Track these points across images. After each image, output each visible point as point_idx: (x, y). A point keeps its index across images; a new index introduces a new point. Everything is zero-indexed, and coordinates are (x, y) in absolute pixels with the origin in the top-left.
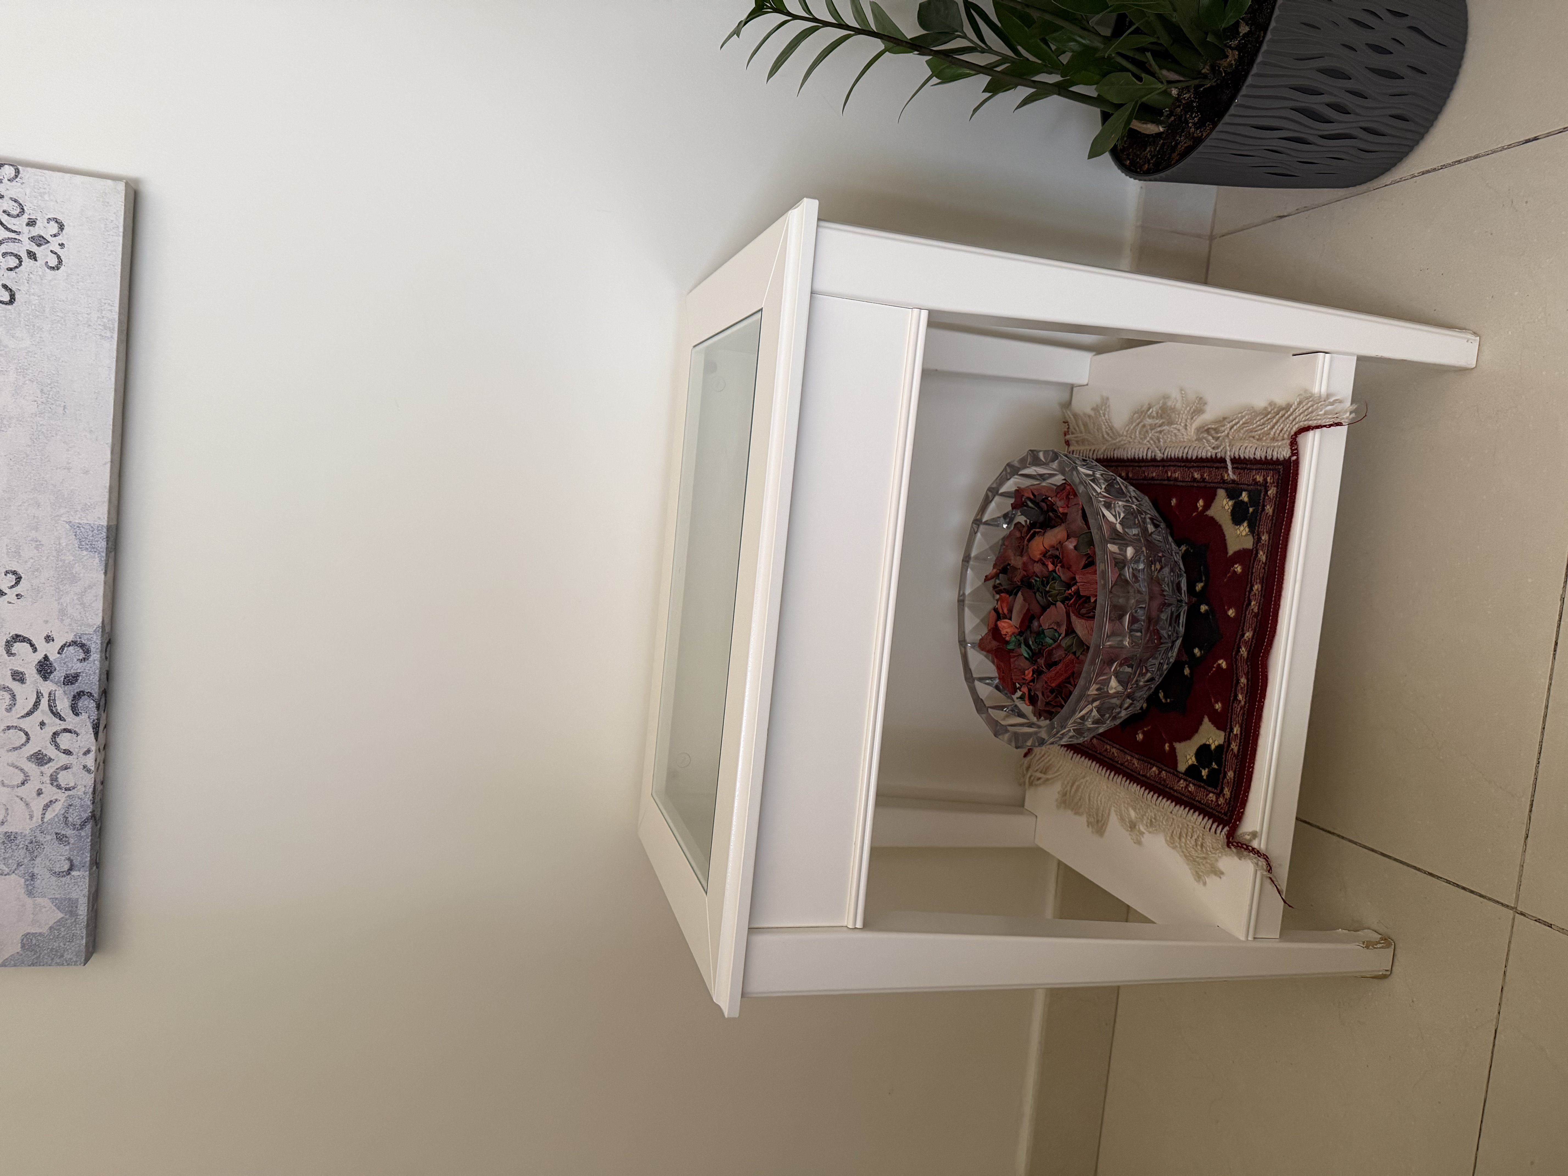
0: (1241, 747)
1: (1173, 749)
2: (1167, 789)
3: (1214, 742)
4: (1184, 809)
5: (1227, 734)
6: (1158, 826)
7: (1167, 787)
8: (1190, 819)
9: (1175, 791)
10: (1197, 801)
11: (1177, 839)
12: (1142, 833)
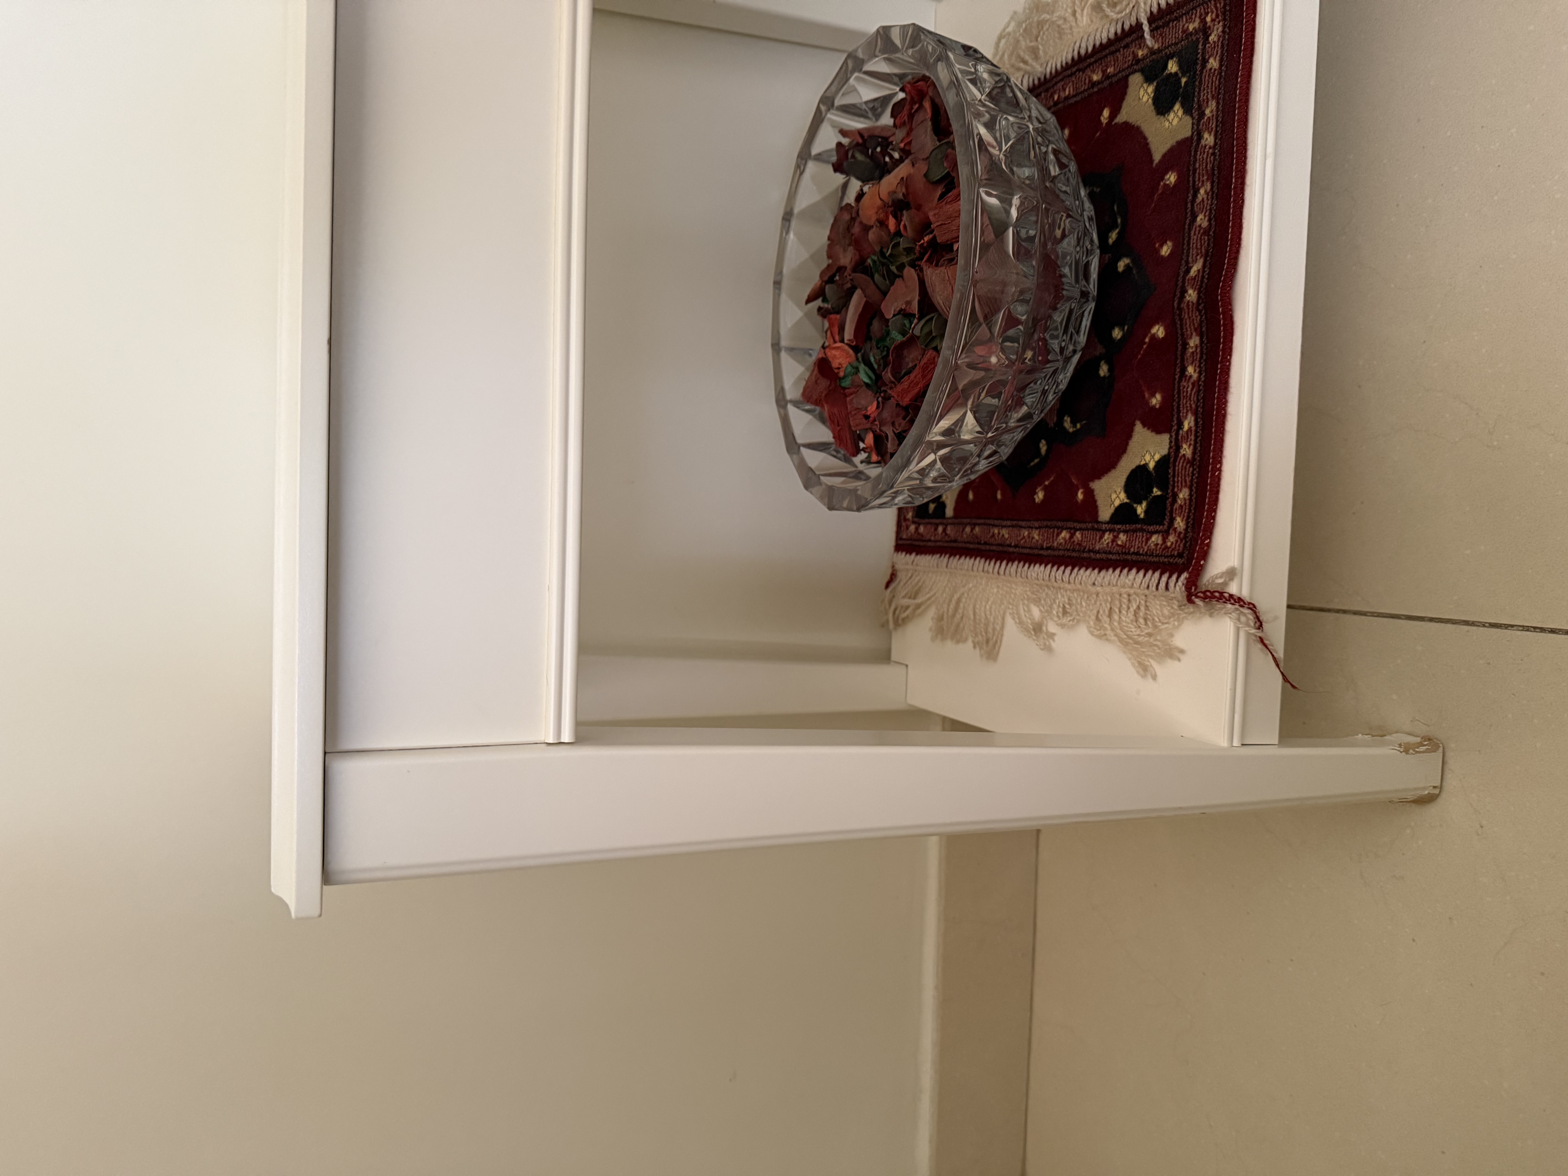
0: (1198, 445)
1: (1090, 495)
2: (1085, 555)
3: (1153, 457)
4: (1114, 571)
5: (1173, 434)
6: (1075, 613)
7: (1084, 552)
8: (1125, 583)
9: (1098, 552)
10: (1134, 553)
11: (1105, 619)
12: (1052, 636)
